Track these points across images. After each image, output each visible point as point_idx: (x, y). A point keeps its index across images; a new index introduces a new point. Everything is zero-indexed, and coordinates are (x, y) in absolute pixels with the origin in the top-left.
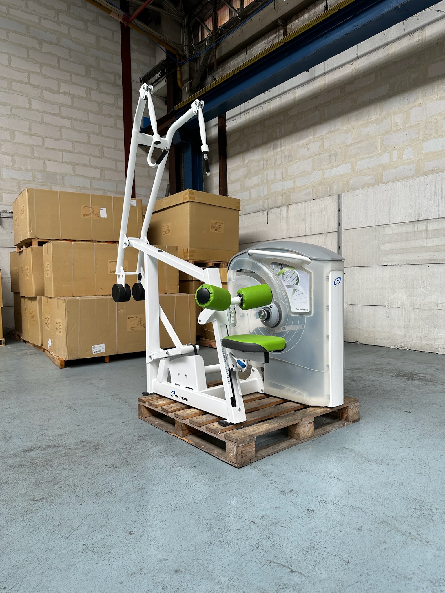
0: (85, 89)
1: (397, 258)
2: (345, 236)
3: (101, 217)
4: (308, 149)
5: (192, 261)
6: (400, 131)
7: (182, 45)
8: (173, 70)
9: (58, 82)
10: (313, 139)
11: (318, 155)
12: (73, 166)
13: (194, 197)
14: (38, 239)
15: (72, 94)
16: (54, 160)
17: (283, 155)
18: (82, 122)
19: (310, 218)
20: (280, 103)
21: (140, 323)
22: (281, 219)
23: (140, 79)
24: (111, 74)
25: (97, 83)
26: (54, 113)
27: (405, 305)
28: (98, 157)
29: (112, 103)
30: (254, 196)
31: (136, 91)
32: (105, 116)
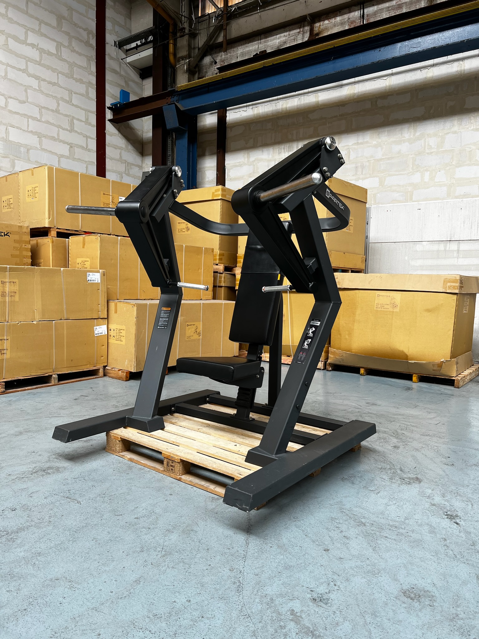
0: (56, 44)
2: (373, 249)
6: (433, 154)
7: (181, 15)
8: (166, 42)
9: (25, 30)
12: (40, 138)
14: (57, 228)
15: (40, 48)
18: (51, 84)
23: (115, 42)
24: (85, 30)
25: (69, 39)
26: (19, 69)
28: (67, 130)
29: (84, 67)
31: (110, 56)
32: (77, 80)
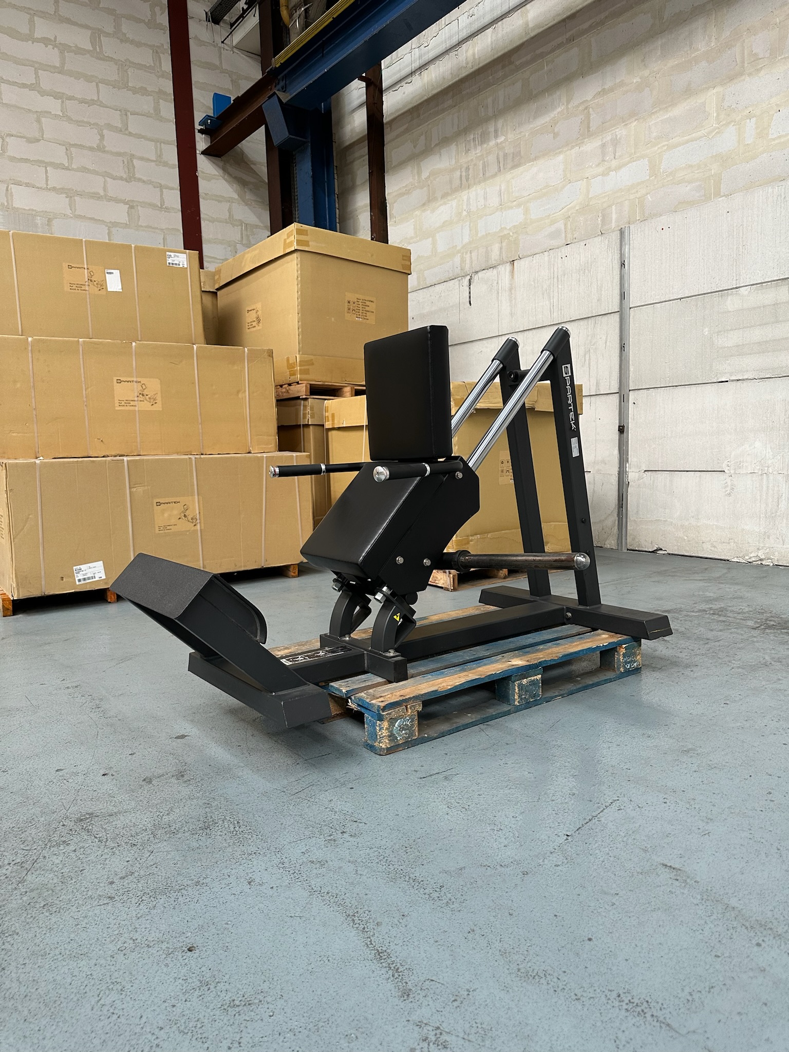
0: (89, 32)
1: (750, 364)
2: (636, 320)
3: (109, 290)
4: (556, 135)
5: (305, 382)
6: (763, 72)
9: (29, 16)
10: (565, 111)
11: (577, 148)
12: (71, 197)
13: (308, 241)
15: (60, 44)
16: (27, 185)
17: (501, 154)
18: (86, 103)
19: (560, 287)
20: (494, 38)
21: (185, 516)
22: (498, 293)
23: (206, 13)
25: (114, 21)
26: (23, 84)
27: (768, 467)
28: (121, 178)
29: (148, 65)
30: (441, 248)
31: (200, 40)
32: (135, 91)
